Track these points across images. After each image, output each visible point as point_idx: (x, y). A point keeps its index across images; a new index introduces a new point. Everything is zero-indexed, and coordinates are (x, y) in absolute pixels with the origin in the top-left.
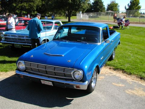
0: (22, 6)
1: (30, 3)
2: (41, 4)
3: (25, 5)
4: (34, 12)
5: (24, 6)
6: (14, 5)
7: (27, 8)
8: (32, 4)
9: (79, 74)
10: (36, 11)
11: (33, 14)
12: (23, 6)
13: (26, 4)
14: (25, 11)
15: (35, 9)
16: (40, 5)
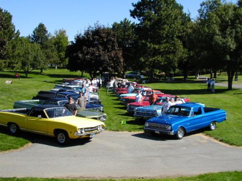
0: (155, 60)
1: (168, 56)
2: (186, 55)
3: (160, 58)
4: (174, 70)
5: (158, 60)
6: (142, 60)
7: (163, 63)
8: (171, 56)
9: (169, 128)
10: (178, 67)
11: (173, 73)
12: (156, 62)
13: (162, 57)
14: (159, 69)
15: (177, 65)
16: (185, 58)
